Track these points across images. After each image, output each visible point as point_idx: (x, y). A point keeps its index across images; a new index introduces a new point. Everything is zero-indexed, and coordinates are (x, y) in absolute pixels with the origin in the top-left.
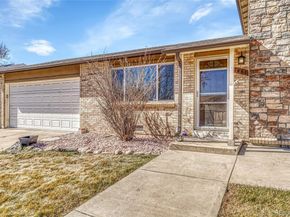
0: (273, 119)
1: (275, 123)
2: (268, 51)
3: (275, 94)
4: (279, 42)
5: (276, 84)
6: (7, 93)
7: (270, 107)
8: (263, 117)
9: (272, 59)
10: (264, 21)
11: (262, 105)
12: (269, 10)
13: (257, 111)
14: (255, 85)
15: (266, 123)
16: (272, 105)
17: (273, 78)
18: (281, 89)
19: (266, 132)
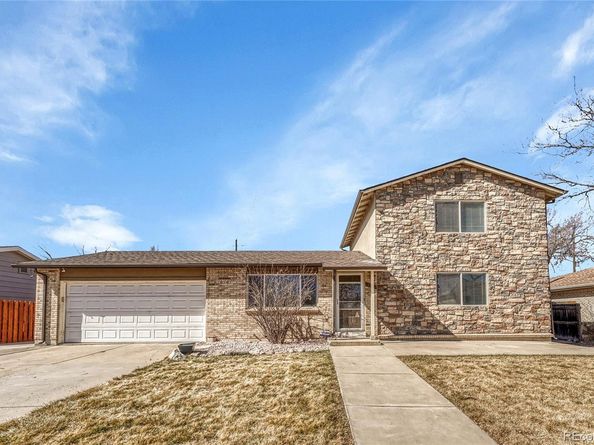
0: (393, 320)
1: (394, 323)
2: (389, 273)
3: (394, 303)
4: (395, 267)
5: (394, 296)
6: (62, 294)
7: (391, 312)
8: (386, 319)
9: (391, 279)
10: (386, 251)
11: (386, 311)
12: (388, 244)
13: (381, 315)
14: (381, 296)
15: (388, 324)
16: (392, 311)
17: (392, 292)
18: (397, 300)
19: (388, 331)
